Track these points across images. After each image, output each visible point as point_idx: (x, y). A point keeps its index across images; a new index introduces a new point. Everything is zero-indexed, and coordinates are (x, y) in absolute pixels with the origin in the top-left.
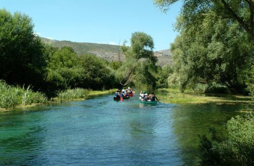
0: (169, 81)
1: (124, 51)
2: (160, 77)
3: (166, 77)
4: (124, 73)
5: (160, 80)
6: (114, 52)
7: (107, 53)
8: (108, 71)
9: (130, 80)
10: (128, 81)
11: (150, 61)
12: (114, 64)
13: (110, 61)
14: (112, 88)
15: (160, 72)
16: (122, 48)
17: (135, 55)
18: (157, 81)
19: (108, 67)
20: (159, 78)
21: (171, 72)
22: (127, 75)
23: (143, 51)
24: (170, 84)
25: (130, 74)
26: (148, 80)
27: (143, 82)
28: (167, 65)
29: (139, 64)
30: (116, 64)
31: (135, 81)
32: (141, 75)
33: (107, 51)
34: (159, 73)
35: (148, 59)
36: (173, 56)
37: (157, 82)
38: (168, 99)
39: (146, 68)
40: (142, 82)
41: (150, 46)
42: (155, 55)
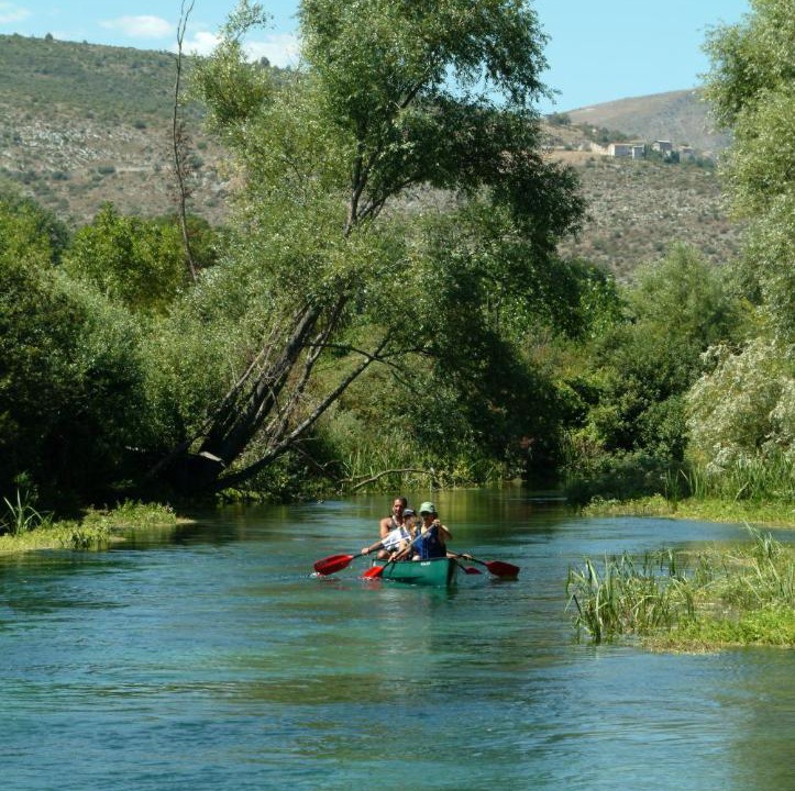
0: (696, 427)
1: (229, 113)
2: (601, 379)
3: (665, 384)
4: (228, 340)
5: (606, 410)
6: (112, 119)
7: (37, 132)
8: (68, 324)
9: (297, 409)
10: (274, 423)
11: (504, 213)
12: (124, 244)
13: (80, 216)
14: (107, 501)
15: (600, 329)
16: (211, 87)
17: (342, 151)
18: (576, 419)
19: (64, 282)
20: (591, 396)
21: (719, 324)
22: (262, 367)
23: (429, 116)
24: (711, 457)
25: (294, 351)
26: (478, 417)
27: (435, 437)
28: (669, 263)
29: (393, 251)
30: (143, 249)
31: (341, 427)
32: (413, 360)
33: (39, 106)
34: (597, 339)
35: (485, 193)
36: (743, 161)
37: (576, 436)
38: (704, 609)
39: (464, 288)
40: (423, 437)
41: (500, 67)
42: (553, 156)
